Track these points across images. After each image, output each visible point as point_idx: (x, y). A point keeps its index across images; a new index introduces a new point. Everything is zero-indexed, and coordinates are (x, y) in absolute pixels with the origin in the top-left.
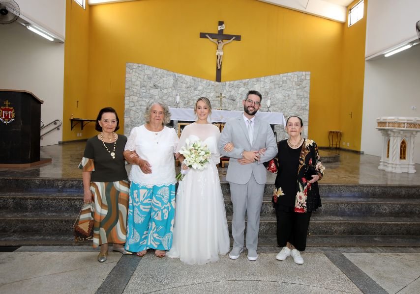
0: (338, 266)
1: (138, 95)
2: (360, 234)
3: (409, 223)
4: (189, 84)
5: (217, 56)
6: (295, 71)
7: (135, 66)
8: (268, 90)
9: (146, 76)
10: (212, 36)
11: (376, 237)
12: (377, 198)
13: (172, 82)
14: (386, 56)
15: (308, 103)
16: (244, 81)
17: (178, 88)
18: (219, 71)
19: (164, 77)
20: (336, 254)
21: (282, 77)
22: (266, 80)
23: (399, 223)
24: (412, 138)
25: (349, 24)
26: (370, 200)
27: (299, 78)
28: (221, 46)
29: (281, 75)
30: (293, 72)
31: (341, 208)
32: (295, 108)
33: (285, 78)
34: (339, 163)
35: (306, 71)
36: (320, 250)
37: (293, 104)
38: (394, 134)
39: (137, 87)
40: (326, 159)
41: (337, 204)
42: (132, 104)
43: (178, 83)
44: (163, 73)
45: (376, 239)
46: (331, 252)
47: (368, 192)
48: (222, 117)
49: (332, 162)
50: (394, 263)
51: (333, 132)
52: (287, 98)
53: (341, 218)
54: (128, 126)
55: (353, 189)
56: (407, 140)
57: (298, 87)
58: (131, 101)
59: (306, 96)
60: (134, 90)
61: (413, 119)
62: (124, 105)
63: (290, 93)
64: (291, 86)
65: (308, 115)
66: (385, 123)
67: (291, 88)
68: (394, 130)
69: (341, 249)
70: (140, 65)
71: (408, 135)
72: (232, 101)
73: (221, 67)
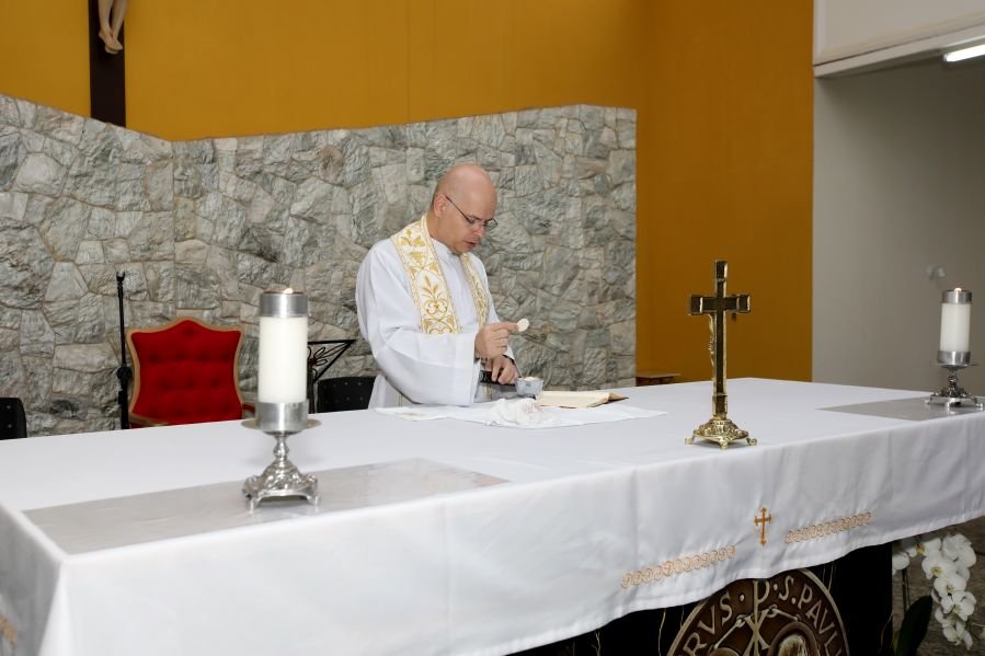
6: (572, 103)
15: (634, 264)
16: (321, 140)
21: (515, 127)
22: (435, 141)
27: (591, 141)
29: (512, 117)
30: (560, 106)
33: (526, 138)
35: (618, 106)
57: (588, 185)
59: (622, 231)
64: (556, 177)
65: (633, 325)
72: (261, 262)
73: (121, 38)
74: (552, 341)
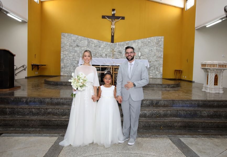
0: (176, 145)
1: (68, 51)
2: (190, 127)
3: (218, 121)
4: (96, 44)
5: (112, 28)
6: (155, 36)
7: (66, 35)
8: (140, 47)
9: (72, 40)
10: (109, 17)
11: (199, 129)
12: (200, 107)
13: (86, 43)
14: (207, 27)
15: (163, 54)
16: (127, 42)
17: (90, 47)
18: (113, 37)
19: (82, 41)
20: (175, 139)
21: (148, 40)
22: (139, 42)
23: (213, 121)
24: (221, 73)
25: (186, 9)
26: (196, 109)
27: (158, 40)
28: (113, 23)
29: (148, 39)
30: (154, 37)
31: (179, 113)
32: (155, 57)
33: (149, 40)
34: (180, 88)
35: (161, 36)
36: (166, 137)
37: (154, 55)
38: (211, 71)
39: (68, 47)
40: (172, 86)
41: (177, 110)
42: (64, 56)
43: (90, 44)
44: (82, 38)
45: (199, 131)
46: (173, 137)
47: (195, 104)
48: (114, 63)
49: (176, 87)
50: (209, 144)
51: (177, 70)
52: (151, 52)
53: (179, 119)
54: (62, 68)
55: (186, 102)
56: (218, 74)
57: (157, 45)
58: (64, 54)
59: (161, 50)
60: (66, 48)
61: (222, 62)
62: (60, 56)
63: (152, 48)
64: (153, 44)
65: (162, 61)
66: (206, 65)
67: (153, 45)
68: (211, 69)
69: (179, 136)
70: (69, 34)
71: (219, 71)
72: (120, 53)
73: (114, 34)
74: (151, 62)
